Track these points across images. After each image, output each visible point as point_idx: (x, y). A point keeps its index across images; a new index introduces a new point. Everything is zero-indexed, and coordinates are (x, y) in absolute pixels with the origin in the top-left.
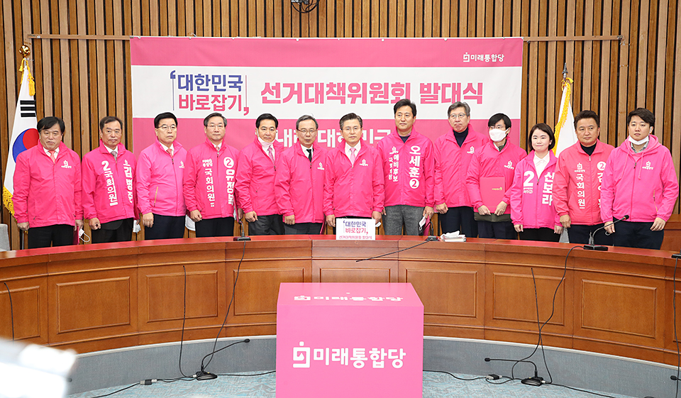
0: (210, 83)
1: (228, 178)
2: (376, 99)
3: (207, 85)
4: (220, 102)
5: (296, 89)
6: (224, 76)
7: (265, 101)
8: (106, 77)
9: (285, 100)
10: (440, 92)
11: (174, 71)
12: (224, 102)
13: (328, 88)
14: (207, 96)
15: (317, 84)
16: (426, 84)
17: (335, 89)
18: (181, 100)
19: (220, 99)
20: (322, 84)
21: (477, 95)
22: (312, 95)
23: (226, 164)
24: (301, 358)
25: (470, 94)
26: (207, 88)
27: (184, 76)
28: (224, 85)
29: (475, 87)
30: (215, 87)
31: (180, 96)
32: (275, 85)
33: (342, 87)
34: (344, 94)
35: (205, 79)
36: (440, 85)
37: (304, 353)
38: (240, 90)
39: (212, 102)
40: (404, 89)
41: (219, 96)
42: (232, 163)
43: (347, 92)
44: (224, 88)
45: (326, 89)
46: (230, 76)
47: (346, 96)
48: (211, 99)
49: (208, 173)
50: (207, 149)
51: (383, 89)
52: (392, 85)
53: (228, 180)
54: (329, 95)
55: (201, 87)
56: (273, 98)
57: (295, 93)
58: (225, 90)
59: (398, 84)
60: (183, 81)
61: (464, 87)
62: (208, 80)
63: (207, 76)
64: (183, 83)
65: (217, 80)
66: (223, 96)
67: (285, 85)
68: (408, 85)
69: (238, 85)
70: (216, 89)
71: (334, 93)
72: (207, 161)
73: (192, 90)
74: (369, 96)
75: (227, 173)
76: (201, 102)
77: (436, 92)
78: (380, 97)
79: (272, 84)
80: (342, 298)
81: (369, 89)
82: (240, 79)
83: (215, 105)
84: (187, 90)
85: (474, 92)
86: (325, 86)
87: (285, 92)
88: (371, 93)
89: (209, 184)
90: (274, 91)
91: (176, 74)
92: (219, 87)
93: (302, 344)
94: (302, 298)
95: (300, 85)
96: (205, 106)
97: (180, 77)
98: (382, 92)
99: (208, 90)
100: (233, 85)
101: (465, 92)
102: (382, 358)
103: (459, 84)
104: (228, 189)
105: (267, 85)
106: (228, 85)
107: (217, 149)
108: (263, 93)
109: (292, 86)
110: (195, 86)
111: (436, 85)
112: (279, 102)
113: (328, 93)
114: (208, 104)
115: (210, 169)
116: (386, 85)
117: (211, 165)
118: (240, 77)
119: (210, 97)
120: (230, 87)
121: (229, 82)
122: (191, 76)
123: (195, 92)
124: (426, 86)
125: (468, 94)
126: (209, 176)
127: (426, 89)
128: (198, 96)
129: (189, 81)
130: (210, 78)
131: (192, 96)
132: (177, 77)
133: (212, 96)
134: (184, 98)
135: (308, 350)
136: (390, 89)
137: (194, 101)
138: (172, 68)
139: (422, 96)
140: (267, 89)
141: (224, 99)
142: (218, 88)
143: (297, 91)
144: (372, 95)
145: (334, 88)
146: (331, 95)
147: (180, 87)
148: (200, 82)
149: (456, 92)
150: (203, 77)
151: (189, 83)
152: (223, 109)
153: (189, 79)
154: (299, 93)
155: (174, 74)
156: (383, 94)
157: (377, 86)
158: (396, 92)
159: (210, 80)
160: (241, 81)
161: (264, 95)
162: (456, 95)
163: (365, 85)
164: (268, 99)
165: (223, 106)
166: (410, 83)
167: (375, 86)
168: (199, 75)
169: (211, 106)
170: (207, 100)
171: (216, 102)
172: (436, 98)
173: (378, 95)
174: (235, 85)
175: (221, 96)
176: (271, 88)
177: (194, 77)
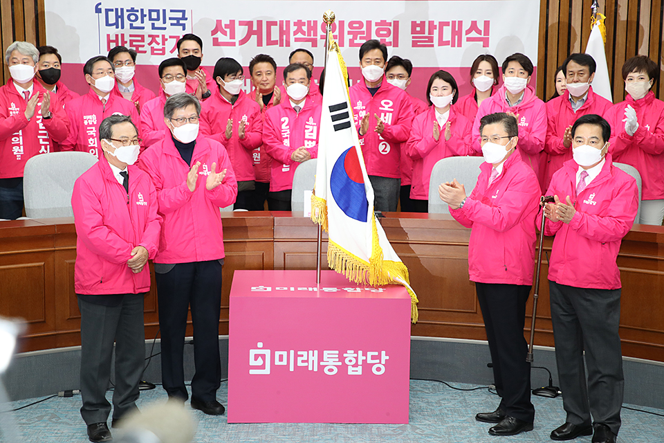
0: (146, 19)
2: (356, 42)
3: (142, 22)
4: (158, 44)
5: (255, 28)
6: (164, 11)
7: (216, 42)
8: (13, 10)
9: (243, 42)
10: (436, 32)
11: (100, 4)
12: (164, 44)
13: (296, 27)
14: (143, 37)
15: (281, 22)
16: (418, 22)
17: (305, 28)
18: (109, 41)
19: (159, 40)
20: (288, 22)
21: (482, 36)
22: (275, 36)
24: (260, 362)
25: (474, 34)
26: (142, 25)
27: (112, 10)
28: (164, 22)
29: (481, 26)
30: (153, 24)
31: (108, 35)
32: (228, 23)
33: (312, 26)
34: (315, 34)
35: (139, 14)
36: (436, 23)
37: (263, 356)
38: (184, 29)
39: (150, 44)
40: (392, 28)
41: (158, 36)
43: (320, 32)
44: (164, 26)
45: (293, 28)
46: (171, 11)
47: (319, 37)
48: (148, 40)
50: (90, 102)
51: (364, 29)
52: (377, 24)
54: (296, 36)
55: (135, 24)
56: (226, 39)
57: (254, 33)
58: (165, 29)
59: (383, 22)
60: (112, 16)
61: (466, 26)
62: (143, 16)
63: (142, 10)
64: (112, 20)
65: (154, 15)
66: (163, 36)
67: (241, 23)
68: (396, 24)
69: (181, 22)
70: (153, 27)
71: (303, 33)
72: (90, 117)
73: (123, 27)
74: (347, 38)
76: (134, 43)
77: (431, 32)
78: (361, 38)
79: (225, 22)
80: (310, 289)
81: (347, 29)
82: (184, 15)
83: (152, 48)
84: (117, 27)
85: (479, 32)
86: (292, 24)
87: (241, 32)
88: (349, 33)
89: (92, 148)
90: (228, 30)
91: (103, 7)
92: (158, 24)
93: (260, 345)
94: (261, 288)
95: (260, 23)
96: (140, 49)
97: (107, 11)
98: (363, 33)
99: (143, 28)
100: (175, 22)
101: (468, 32)
102: (360, 362)
103: (460, 23)
105: (219, 22)
106: (168, 22)
107: (104, 102)
108: (214, 32)
109: (250, 24)
110: (127, 23)
111: (431, 23)
112: (233, 44)
113: (295, 33)
114: (143, 46)
116: (369, 23)
117: (95, 123)
118: (183, 12)
119: (146, 37)
120: (172, 24)
121: (170, 19)
122: (122, 10)
123: (127, 31)
124: (418, 25)
125: (468, 36)
128: (131, 36)
129: (119, 16)
130: (146, 12)
131: (123, 35)
132: (103, 11)
133: (149, 36)
134: (113, 38)
135: (267, 352)
136: (374, 28)
137: (126, 42)
139: (413, 37)
140: (218, 28)
141: (164, 40)
142: (156, 26)
143: (255, 30)
144: (351, 37)
145: (303, 27)
146: (300, 35)
147: (108, 24)
148: (133, 18)
149: (457, 32)
150: (138, 11)
151: (120, 19)
152: (163, 54)
153: (119, 14)
154: (259, 33)
155: (99, 7)
156: (365, 35)
157: (358, 25)
158: (381, 32)
159: (145, 16)
160: (186, 17)
161: (214, 36)
162: (456, 37)
163: (342, 23)
164: (219, 41)
165: (163, 49)
166: (398, 21)
167: (354, 25)
168: (132, 9)
169: (147, 48)
170: (143, 40)
171: (154, 45)
172: (431, 39)
173: (359, 36)
174: (178, 22)
175: (161, 36)
176: (223, 26)
177: (125, 11)
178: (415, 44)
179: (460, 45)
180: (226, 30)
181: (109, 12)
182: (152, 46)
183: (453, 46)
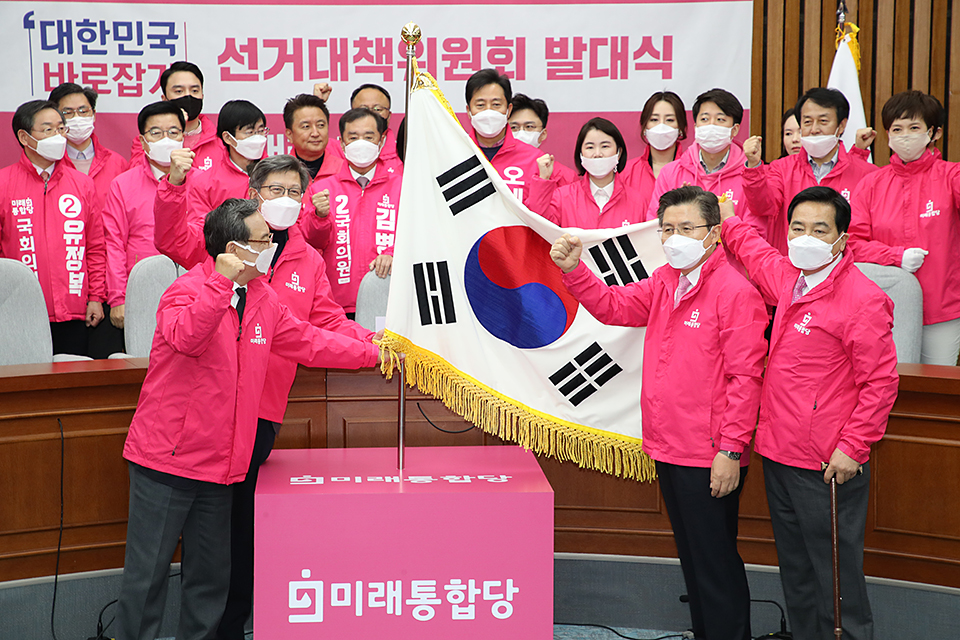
0: (110, 37)
1: (68, 238)
2: (455, 72)
3: (103, 42)
4: (130, 78)
5: (290, 51)
7: (226, 75)
9: (269, 74)
10: (586, 55)
11: (32, 13)
12: (139, 78)
13: (358, 49)
14: (104, 67)
15: (333, 41)
16: (557, 39)
17: (372, 51)
18: (48, 75)
19: (132, 72)
20: (344, 41)
21: (661, 61)
22: (324, 62)
23: (62, 210)
24: (306, 602)
25: (647, 58)
26: (103, 48)
27: (52, 24)
28: (140, 42)
29: (658, 46)
30: (121, 47)
31: (46, 66)
32: (246, 44)
33: (384, 48)
34: (389, 60)
35: (97, 30)
36: (586, 41)
37: (312, 593)
38: (173, 53)
39: (116, 79)
40: (513, 49)
41: (130, 66)
42: (78, 207)
43: (397, 57)
44: (139, 48)
45: (353, 51)
46: (151, 24)
47: (395, 65)
48: (113, 72)
49: (24, 228)
50: (23, 177)
51: (469, 51)
52: (489, 43)
53: (69, 242)
54: (358, 64)
55: (91, 46)
56: (244, 69)
57: (289, 59)
58: (141, 53)
59: (500, 41)
60: (52, 33)
61: (634, 45)
62: (104, 32)
63: (102, 23)
64: (52, 39)
65: (123, 31)
66: (138, 65)
67: (268, 43)
68: (521, 42)
69: (168, 42)
70: (122, 51)
71: (370, 58)
72: (22, 202)
73: (70, 51)
74: (442, 65)
75: (67, 228)
76: (90, 78)
77: (578, 55)
78: (464, 66)
79: (241, 41)
80: (388, 479)
81: (440, 51)
82: (172, 30)
83: (120, 85)
84: (61, 51)
85: (656, 54)
86: (350, 44)
87: (267, 57)
88: (445, 58)
89: (26, 252)
90: (245, 55)
91: (36, 19)
92: (129, 46)
93: (306, 573)
94: (307, 479)
95: (298, 43)
96: (100, 87)
97: (44, 25)
98: (467, 57)
99: (105, 52)
100: (158, 42)
101: (638, 55)
102: (472, 599)
103: (625, 40)
104: (69, 263)
105: (230, 42)
106: (147, 42)
107: (45, 177)
108: (222, 59)
109: (281, 44)
110: (77, 44)
111: (578, 41)
112: (255, 78)
113: (356, 59)
114: (105, 82)
115: (28, 220)
116: (477, 41)
117: (31, 212)
118: (172, 26)
119: (110, 68)
120: (152, 46)
121: (150, 37)
122: (69, 23)
123: (78, 58)
124: (557, 44)
125: (638, 61)
126: (26, 234)
127: (557, 50)
128: (84, 65)
129: (65, 32)
130: (109, 27)
131: (70, 65)
132: (37, 25)
133: (115, 65)
134: (54, 69)
135: (318, 586)
136: (485, 50)
137: (77, 76)
138: (28, 7)
139: (549, 64)
140: (230, 50)
141: (140, 71)
142: (125, 49)
143: (290, 55)
144: (448, 64)
145: (369, 49)
146: (364, 62)
147: (45, 47)
148: (87, 35)
149: (619, 55)
150: (95, 25)
151: (65, 38)
152: (139, 94)
153: (65, 30)
154: (297, 59)
155: (30, 18)
156: (470, 61)
157: (458, 45)
158: (497, 56)
159: (108, 32)
160: (176, 33)
161: (223, 65)
162: (619, 62)
163: (432, 42)
164: (232, 72)
165: (139, 87)
166: (524, 39)
167: (453, 45)
168: (86, 22)
169: (113, 86)
170: (104, 73)
171: (123, 79)
172: (578, 67)
173: (460, 62)
174: (162, 43)
175: (134, 66)
176: (238, 50)
177: (74, 25)
178: (551, 75)
179: (625, 76)
180: (242, 54)
181: (47, 27)
182: (119, 81)
183: (614, 77)
